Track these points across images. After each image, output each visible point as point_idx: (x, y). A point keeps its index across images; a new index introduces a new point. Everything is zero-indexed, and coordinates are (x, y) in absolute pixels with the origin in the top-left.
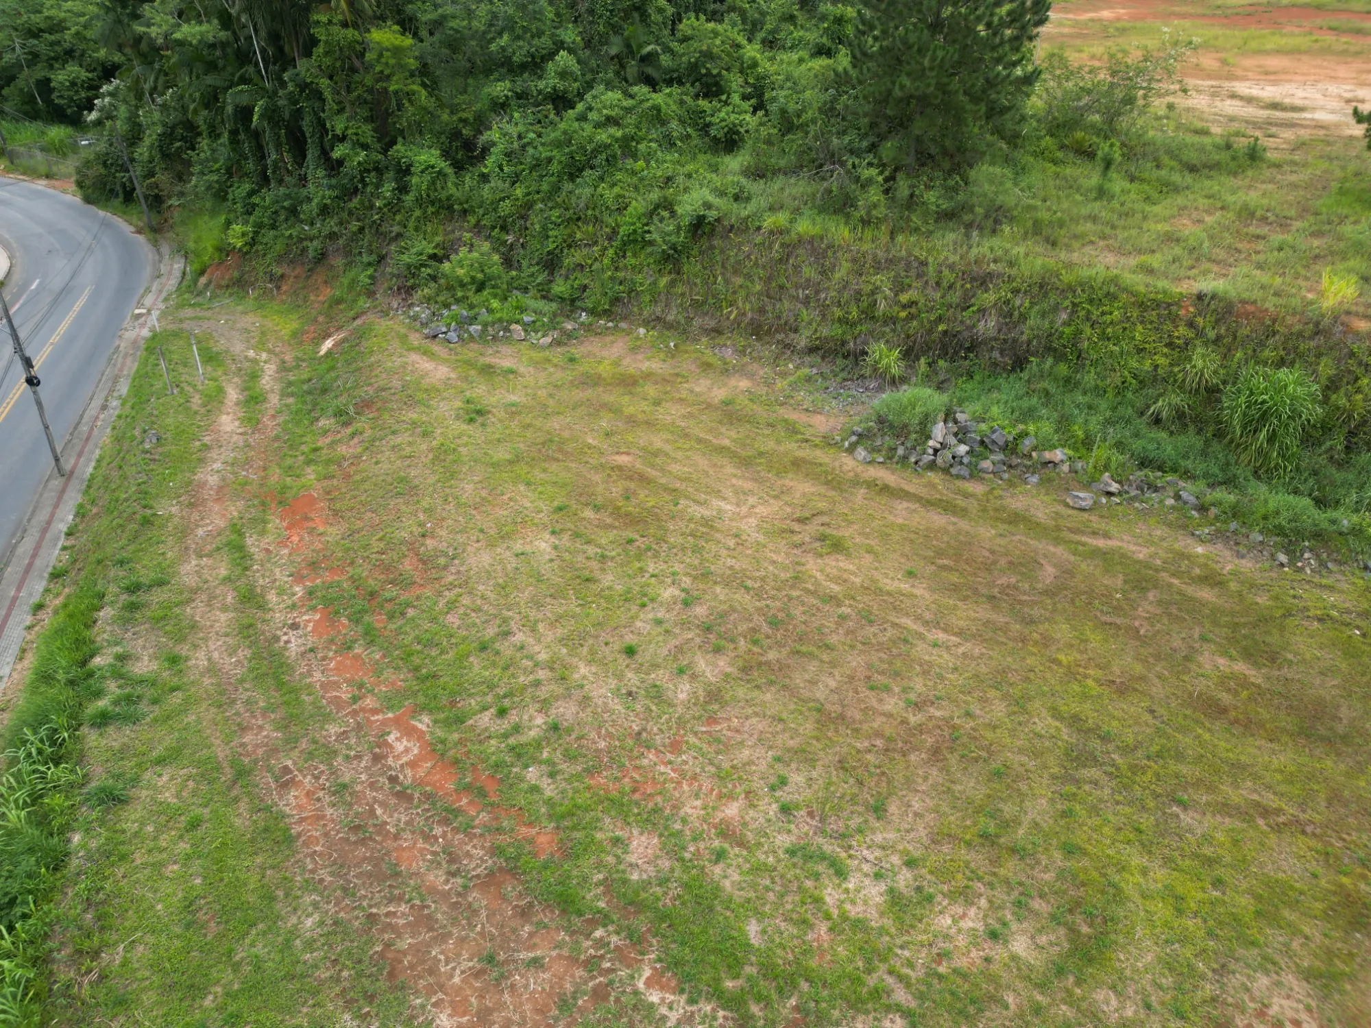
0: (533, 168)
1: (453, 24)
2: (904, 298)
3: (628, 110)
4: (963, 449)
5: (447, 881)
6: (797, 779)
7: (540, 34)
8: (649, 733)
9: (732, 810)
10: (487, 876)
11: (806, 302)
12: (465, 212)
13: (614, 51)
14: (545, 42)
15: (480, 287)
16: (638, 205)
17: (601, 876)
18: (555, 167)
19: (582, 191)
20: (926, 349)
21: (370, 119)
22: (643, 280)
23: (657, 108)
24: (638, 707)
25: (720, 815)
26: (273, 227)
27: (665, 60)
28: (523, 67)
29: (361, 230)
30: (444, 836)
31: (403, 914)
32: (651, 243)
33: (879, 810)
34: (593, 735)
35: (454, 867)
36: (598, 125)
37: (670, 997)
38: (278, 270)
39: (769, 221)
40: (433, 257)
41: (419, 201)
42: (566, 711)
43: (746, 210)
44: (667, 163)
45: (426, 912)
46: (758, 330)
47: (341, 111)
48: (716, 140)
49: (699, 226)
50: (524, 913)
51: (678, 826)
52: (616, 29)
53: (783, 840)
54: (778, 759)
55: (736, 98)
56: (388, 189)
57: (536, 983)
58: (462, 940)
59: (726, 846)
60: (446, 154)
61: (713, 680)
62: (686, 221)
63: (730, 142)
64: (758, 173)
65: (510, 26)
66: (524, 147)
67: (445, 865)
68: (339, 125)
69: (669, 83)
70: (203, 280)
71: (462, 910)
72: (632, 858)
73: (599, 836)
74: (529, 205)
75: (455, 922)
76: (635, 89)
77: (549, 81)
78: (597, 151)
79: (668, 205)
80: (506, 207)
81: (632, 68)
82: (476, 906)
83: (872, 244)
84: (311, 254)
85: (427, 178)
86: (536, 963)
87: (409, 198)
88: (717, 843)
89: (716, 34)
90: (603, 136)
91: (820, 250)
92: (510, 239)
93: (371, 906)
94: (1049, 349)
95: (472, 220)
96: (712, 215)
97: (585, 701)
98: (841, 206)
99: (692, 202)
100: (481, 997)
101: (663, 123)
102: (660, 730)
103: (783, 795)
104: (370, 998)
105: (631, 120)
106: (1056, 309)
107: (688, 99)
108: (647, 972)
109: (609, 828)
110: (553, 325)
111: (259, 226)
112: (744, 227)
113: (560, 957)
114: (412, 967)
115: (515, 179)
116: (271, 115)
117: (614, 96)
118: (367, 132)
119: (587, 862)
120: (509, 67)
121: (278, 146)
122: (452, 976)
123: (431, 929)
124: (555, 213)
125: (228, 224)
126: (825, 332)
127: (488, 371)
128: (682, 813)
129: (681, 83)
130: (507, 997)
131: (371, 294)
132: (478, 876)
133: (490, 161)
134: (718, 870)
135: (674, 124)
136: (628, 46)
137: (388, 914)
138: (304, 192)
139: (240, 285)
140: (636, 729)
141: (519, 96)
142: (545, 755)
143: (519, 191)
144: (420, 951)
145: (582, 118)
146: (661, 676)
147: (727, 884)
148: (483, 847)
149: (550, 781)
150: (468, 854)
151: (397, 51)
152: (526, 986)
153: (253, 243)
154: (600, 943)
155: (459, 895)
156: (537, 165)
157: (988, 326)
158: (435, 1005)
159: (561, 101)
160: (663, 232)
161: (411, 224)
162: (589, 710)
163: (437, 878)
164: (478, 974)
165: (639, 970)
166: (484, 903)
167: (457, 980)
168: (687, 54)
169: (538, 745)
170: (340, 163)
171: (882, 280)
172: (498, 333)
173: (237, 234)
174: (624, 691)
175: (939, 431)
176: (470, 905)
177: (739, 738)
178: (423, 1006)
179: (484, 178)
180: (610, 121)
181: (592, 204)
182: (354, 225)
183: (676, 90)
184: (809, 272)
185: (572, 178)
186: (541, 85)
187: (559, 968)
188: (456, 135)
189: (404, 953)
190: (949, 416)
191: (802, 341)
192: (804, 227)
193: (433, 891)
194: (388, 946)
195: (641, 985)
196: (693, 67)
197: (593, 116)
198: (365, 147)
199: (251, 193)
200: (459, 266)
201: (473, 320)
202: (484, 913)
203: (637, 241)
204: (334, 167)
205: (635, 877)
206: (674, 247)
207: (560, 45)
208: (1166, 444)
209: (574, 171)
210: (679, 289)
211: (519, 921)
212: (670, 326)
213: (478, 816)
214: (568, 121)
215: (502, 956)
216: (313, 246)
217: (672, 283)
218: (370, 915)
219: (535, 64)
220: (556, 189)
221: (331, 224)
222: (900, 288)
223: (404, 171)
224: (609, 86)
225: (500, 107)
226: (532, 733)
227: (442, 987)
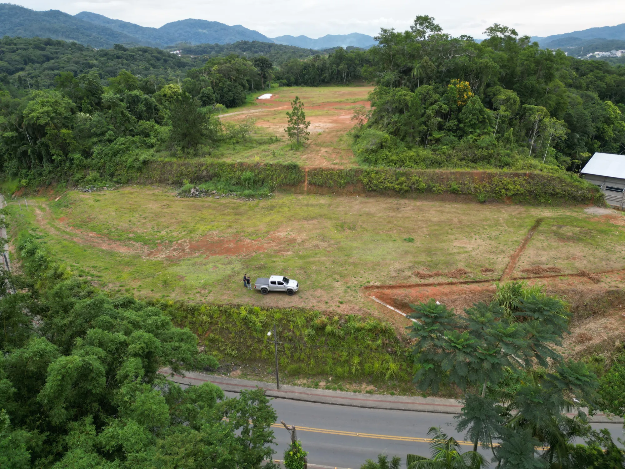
0: (105, 156)
1: (81, 127)
2: (188, 170)
3: (127, 141)
4: (197, 193)
7: (103, 127)
11: (170, 174)
12: (89, 167)
13: (123, 129)
14: (105, 129)
15: (95, 181)
16: (130, 160)
18: (110, 154)
19: (117, 159)
20: (195, 179)
21: (61, 150)
22: (134, 175)
23: (134, 141)
26: (35, 179)
27: (135, 131)
28: (100, 135)
29: (61, 175)
32: (134, 167)
36: (119, 145)
38: (37, 189)
39: (159, 159)
40: (82, 178)
41: (77, 166)
43: (155, 158)
44: (137, 151)
46: (161, 181)
47: (54, 148)
48: (149, 146)
49: (145, 162)
52: (123, 125)
55: (152, 137)
56: (68, 164)
60: (82, 155)
62: (141, 161)
63: (152, 146)
64: (158, 151)
65: (95, 126)
66: (102, 152)
68: (53, 152)
69: (137, 135)
70: (13, 196)
74: (105, 164)
76: (127, 137)
77: (107, 137)
78: (120, 150)
79: (137, 159)
80: (99, 165)
81: (128, 132)
83: (181, 161)
84: (47, 183)
85: (78, 161)
87: (74, 166)
89: (147, 124)
90: (121, 147)
91: (171, 164)
92: (101, 171)
94: (215, 176)
95: (91, 168)
96: (147, 160)
98: (174, 155)
99: (142, 158)
101: (135, 143)
105: (127, 143)
106: (215, 168)
107: (142, 138)
110: (113, 186)
111: (30, 179)
112: (155, 161)
115: (101, 158)
116: (33, 152)
117: (123, 139)
118: (61, 152)
120: (96, 135)
121: (35, 159)
124: (111, 164)
125: (20, 181)
126: (174, 179)
127: (99, 195)
129: (140, 135)
131: (67, 188)
133: (94, 155)
135: (138, 144)
136: (126, 128)
138: (43, 169)
139: (26, 195)
141: (99, 141)
143: (102, 161)
145: (116, 144)
151: (68, 134)
153: (28, 184)
156: (106, 155)
157: (205, 173)
159: (110, 141)
160: (136, 165)
161: (75, 171)
168: (141, 129)
170: (54, 160)
171: (183, 168)
172: (101, 189)
173: (24, 182)
175: (193, 190)
179: (93, 159)
180: (122, 144)
181: (120, 161)
182: (59, 174)
183: (138, 137)
184: (169, 168)
185: (115, 156)
186: (105, 138)
188: (84, 151)
190: (195, 188)
191: (170, 182)
192: (167, 160)
196: (142, 131)
197: (118, 143)
198: (61, 156)
199: (27, 172)
200: (89, 177)
201: (94, 187)
203: (131, 167)
204: (52, 161)
206: (139, 167)
207: (109, 129)
208: (234, 188)
209: (115, 155)
210: (142, 176)
212: (141, 184)
214: (112, 145)
216: (47, 182)
217: (140, 175)
219: (103, 134)
220: (111, 159)
221: (53, 175)
222: (187, 168)
223: (72, 160)
224: (122, 137)
225: (95, 144)
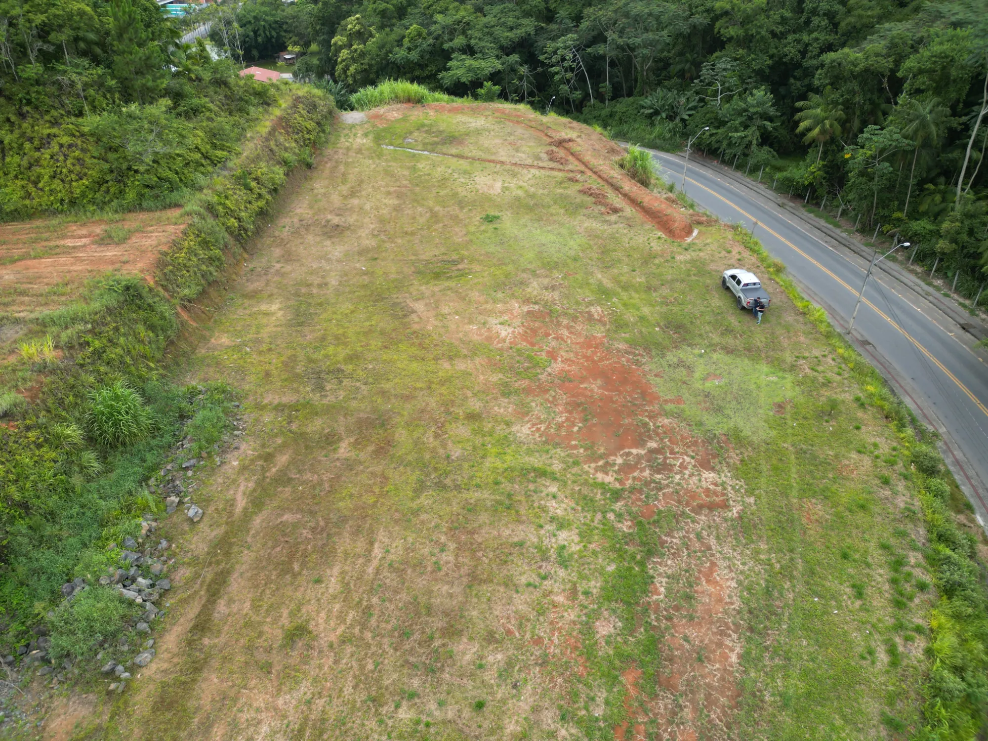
5: (685, 707)
6: (524, 580)
8: (537, 660)
9: (560, 599)
10: (668, 690)
17: (631, 639)
24: (523, 676)
25: (566, 602)
30: (666, 730)
31: (715, 713)
33: (521, 544)
34: (557, 690)
35: (677, 710)
37: (658, 585)
42: (549, 718)
45: (705, 703)
50: (671, 659)
51: (584, 618)
53: (562, 573)
54: (517, 592)
57: (692, 633)
58: (703, 677)
59: (580, 593)
61: (477, 646)
67: (679, 715)
71: (692, 688)
72: (612, 630)
73: (611, 652)
75: (699, 686)
82: (685, 683)
86: (686, 639)
88: (581, 597)
93: (725, 733)
97: (536, 710)
100: (714, 651)
102: (531, 655)
103: (537, 580)
104: (754, 695)
108: (655, 597)
109: (604, 651)
113: (676, 632)
114: (729, 689)
119: (627, 649)
122: (718, 669)
123: (710, 694)
128: (576, 619)
130: (706, 641)
132: (672, 694)
134: (595, 591)
137: (721, 721)
140: (538, 669)
142: (584, 712)
144: (722, 690)
146: (490, 677)
147: (598, 585)
148: (657, 704)
149: (597, 699)
150: (666, 708)
152: (697, 636)
154: (657, 620)
155: (686, 695)
158: (732, 667)
162: (541, 704)
163: (688, 713)
164: (709, 660)
165: (657, 600)
166: (681, 680)
167: (717, 666)
169: (579, 722)
174: (514, 691)
176: (687, 685)
177: (512, 615)
178: (737, 671)
187: (680, 629)
189: (727, 697)
193: (695, 709)
194: (731, 708)
195: (662, 597)
202: (684, 677)
205: (620, 624)
211: (676, 660)
213: (642, 722)
215: (695, 655)
218: (729, 728)
226: (573, 731)
227: (725, 670)
